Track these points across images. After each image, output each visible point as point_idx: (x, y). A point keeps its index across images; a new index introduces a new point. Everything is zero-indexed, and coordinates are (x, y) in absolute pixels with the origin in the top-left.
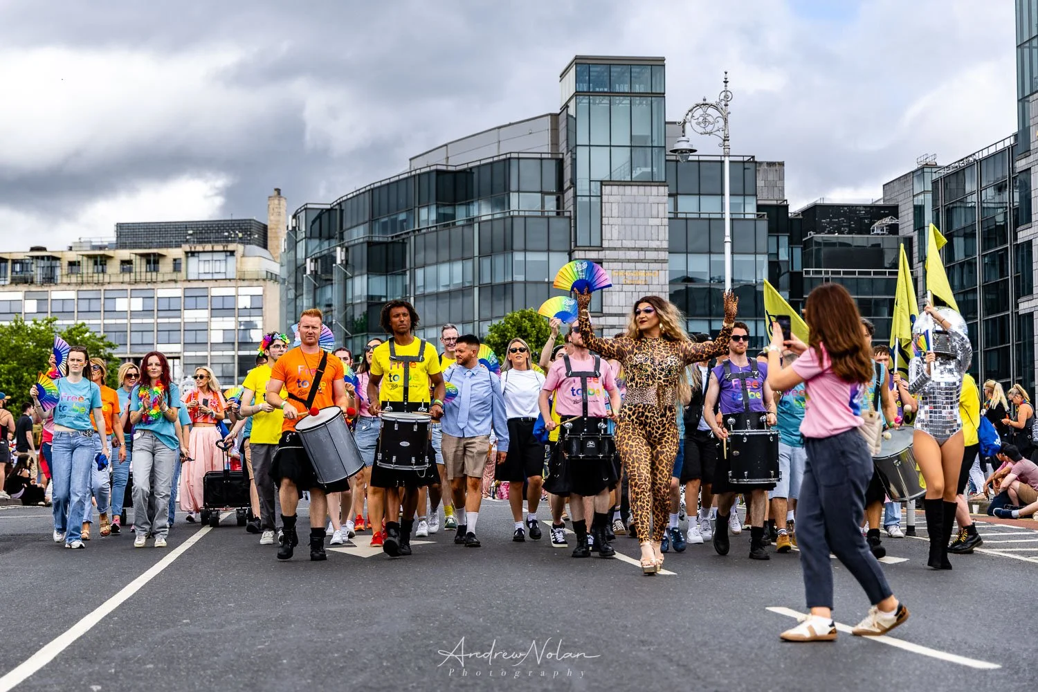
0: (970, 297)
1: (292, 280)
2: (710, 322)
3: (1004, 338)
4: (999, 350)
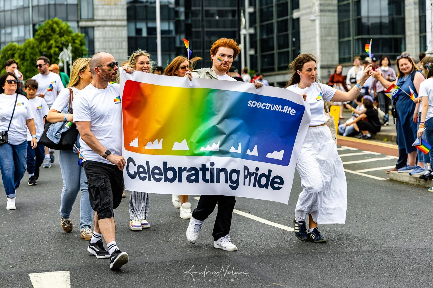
0: (270, 9)
2: (147, 23)
3: (286, 30)
4: (284, 35)
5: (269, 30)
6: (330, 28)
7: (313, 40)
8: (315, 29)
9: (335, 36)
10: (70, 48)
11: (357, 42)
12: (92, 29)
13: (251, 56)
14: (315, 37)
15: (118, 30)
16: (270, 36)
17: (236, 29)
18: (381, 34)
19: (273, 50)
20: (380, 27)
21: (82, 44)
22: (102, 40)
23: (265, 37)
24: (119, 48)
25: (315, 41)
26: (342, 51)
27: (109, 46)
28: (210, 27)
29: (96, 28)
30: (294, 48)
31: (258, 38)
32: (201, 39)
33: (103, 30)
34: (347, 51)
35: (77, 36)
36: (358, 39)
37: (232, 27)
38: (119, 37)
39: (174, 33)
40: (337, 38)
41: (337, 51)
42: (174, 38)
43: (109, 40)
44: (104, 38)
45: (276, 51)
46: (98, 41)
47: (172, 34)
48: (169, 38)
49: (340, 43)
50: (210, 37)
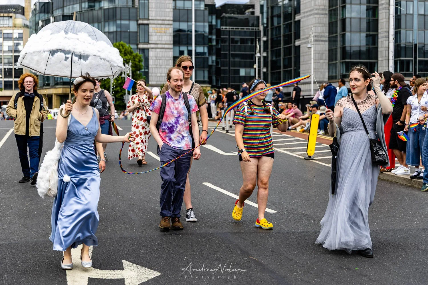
0: (279, 39)
1: (34, 28)
2: (188, 47)
3: (290, 54)
4: (288, 58)
5: (277, 53)
6: (322, 54)
7: (309, 62)
8: (311, 54)
9: (325, 60)
10: (130, 64)
11: (341, 64)
12: (148, 50)
13: (264, 73)
14: (311, 60)
15: (166, 51)
16: (278, 59)
17: (254, 53)
18: (360, 59)
19: (280, 69)
20: (359, 54)
21: (140, 61)
22: (154, 58)
23: (274, 59)
24: (167, 65)
25: (311, 63)
26: (331, 71)
27: (159, 63)
28: (235, 51)
29: (150, 50)
30: (295, 68)
31: (269, 59)
32: (228, 60)
33: (156, 51)
34: (334, 71)
35: (137, 55)
36: (343, 63)
37: (250, 52)
38: (167, 57)
39: (207, 54)
40: (327, 61)
41: (327, 71)
42: (208, 58)
43: (160, 58)
44: (156, 57)
45: (282, 70)
46: (151, 59)
47: (206, 55)
48: (204, 58)
49: (329, 65)
50: (234, 58)
